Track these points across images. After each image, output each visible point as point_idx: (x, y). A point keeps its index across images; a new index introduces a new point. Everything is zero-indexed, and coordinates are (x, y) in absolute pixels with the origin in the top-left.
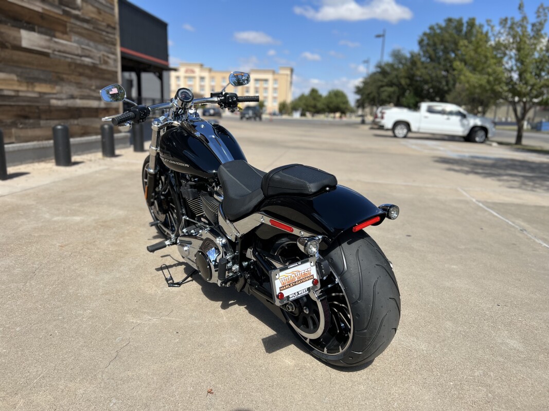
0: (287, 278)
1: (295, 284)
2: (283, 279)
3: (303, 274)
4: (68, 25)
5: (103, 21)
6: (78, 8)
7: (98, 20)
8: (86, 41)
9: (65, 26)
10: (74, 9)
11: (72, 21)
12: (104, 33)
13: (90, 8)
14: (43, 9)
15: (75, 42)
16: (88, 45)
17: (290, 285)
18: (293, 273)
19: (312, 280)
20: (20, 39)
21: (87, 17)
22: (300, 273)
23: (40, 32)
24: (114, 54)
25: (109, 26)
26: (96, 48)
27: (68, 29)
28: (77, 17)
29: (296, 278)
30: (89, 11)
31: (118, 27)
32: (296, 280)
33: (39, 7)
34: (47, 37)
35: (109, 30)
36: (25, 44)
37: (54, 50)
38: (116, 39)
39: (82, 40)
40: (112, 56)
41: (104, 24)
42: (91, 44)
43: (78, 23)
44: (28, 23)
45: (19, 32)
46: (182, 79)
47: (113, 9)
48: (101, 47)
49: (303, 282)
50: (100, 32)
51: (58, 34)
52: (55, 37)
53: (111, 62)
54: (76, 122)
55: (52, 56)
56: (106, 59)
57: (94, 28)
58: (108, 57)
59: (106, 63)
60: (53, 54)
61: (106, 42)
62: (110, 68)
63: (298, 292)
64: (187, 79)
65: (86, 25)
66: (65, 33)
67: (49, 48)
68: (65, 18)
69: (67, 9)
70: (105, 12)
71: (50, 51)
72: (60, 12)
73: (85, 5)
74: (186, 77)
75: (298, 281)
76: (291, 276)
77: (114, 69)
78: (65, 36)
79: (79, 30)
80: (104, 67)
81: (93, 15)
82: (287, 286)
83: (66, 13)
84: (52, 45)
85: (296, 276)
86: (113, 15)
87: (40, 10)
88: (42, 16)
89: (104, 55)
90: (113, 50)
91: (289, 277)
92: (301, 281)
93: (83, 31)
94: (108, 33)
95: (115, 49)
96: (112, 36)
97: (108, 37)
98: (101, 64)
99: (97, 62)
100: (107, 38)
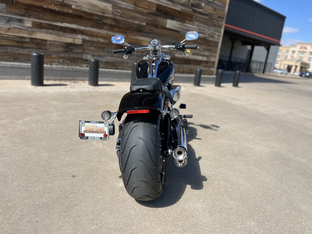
0: (89, 127)
1: (93, 132)
2: (86, 127)
3: (99, 129)
4: (194, 17)
5: (216, 15)
6: (202, 8)
7: (213, 14)
8: (203, 25)
9: (192, 17)
10: (199, 8)
11: (197, 15)
12: (215, 21)
13: (210, 7)
14: (182, 9)
15: (196, 25)
16: (204, 27)
17: (90, 131)
18: (93, 126)
19: (104, 134)
20: (166, 24)
21: (206, 13)
22: (98, 128)
23: (177, 21)
24: (219, 32)
25: (219, 17)
26: (208, 29)
27: (193, 19)
28: (200, 13)
29: (95, 129)
30: (209, 9)
31: (225, 17)
32: (94, 130)
33: (179, 8)
34: (181, 23)
35: (219, 19)
36: (168, 26)
37: (183, 29)
38: (222, 24)
39: (201, 24)
40: (217, 33)
41: (217, 16)
42: (206, 26)
43: (200, 16)
44: (172, 16)
45: (166, 20)
46: (296, 53)
47: (224, 8)
48: (211, 28)
49: (98, 133)
50: (213, 20)
51: (187, 21)
52: (185, 23)
53: (216, 37)
54: (186, 66)
55: (181, 32)
56: (213, 35)
57: (209, 18)
58: (215, 34)
59: (213, 37)
60: (182, 31)
61: (215, 26)
62: (214, 40)
63: (94, 137)
64: (300, 53)
65: (205, 17)
66: (191, 21)
67: (180, 28)
68: (193, 14)
69: (195, 9)
70: (219, 9)
71: (180, 30)
72: (191, 10)
73: (206, 6)
74: (299, 52)
75: (95, 131)
76: (91, 127)
77: (217, 40)
78: (191, 23)
79: (200, 20)
80: (211, 39)
81: (210, 12)
82: (88, 132)
83: (194, 11)
84: (183, 27)
85: (94, 128)
86: (224, 11)
87: (179, 9)
88: (180, 13)
89: (212, 33)
90: (219, 30)
91: (90, 127)
92: (97, 132)
93: (202, 20)
94: (218, 21)
95: (221, 30)
96: (220, 22)
97: (218, 23)
98: (209, 37)
99: (207, 36)
100: (216, 24)
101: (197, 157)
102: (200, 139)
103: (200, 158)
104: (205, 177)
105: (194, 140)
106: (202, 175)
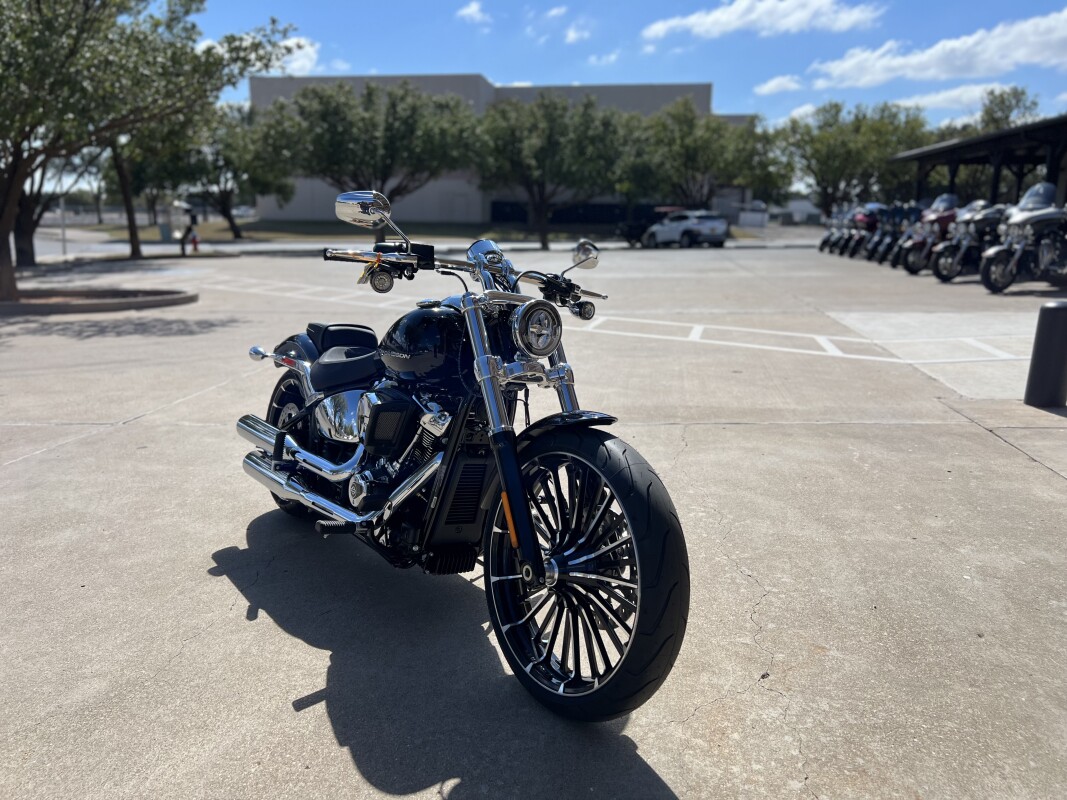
101: (262, 613)
102: (301, 705)
103: (252, 615)
104: (215, 575)
105: (321, 683)
106: (225, 576)
